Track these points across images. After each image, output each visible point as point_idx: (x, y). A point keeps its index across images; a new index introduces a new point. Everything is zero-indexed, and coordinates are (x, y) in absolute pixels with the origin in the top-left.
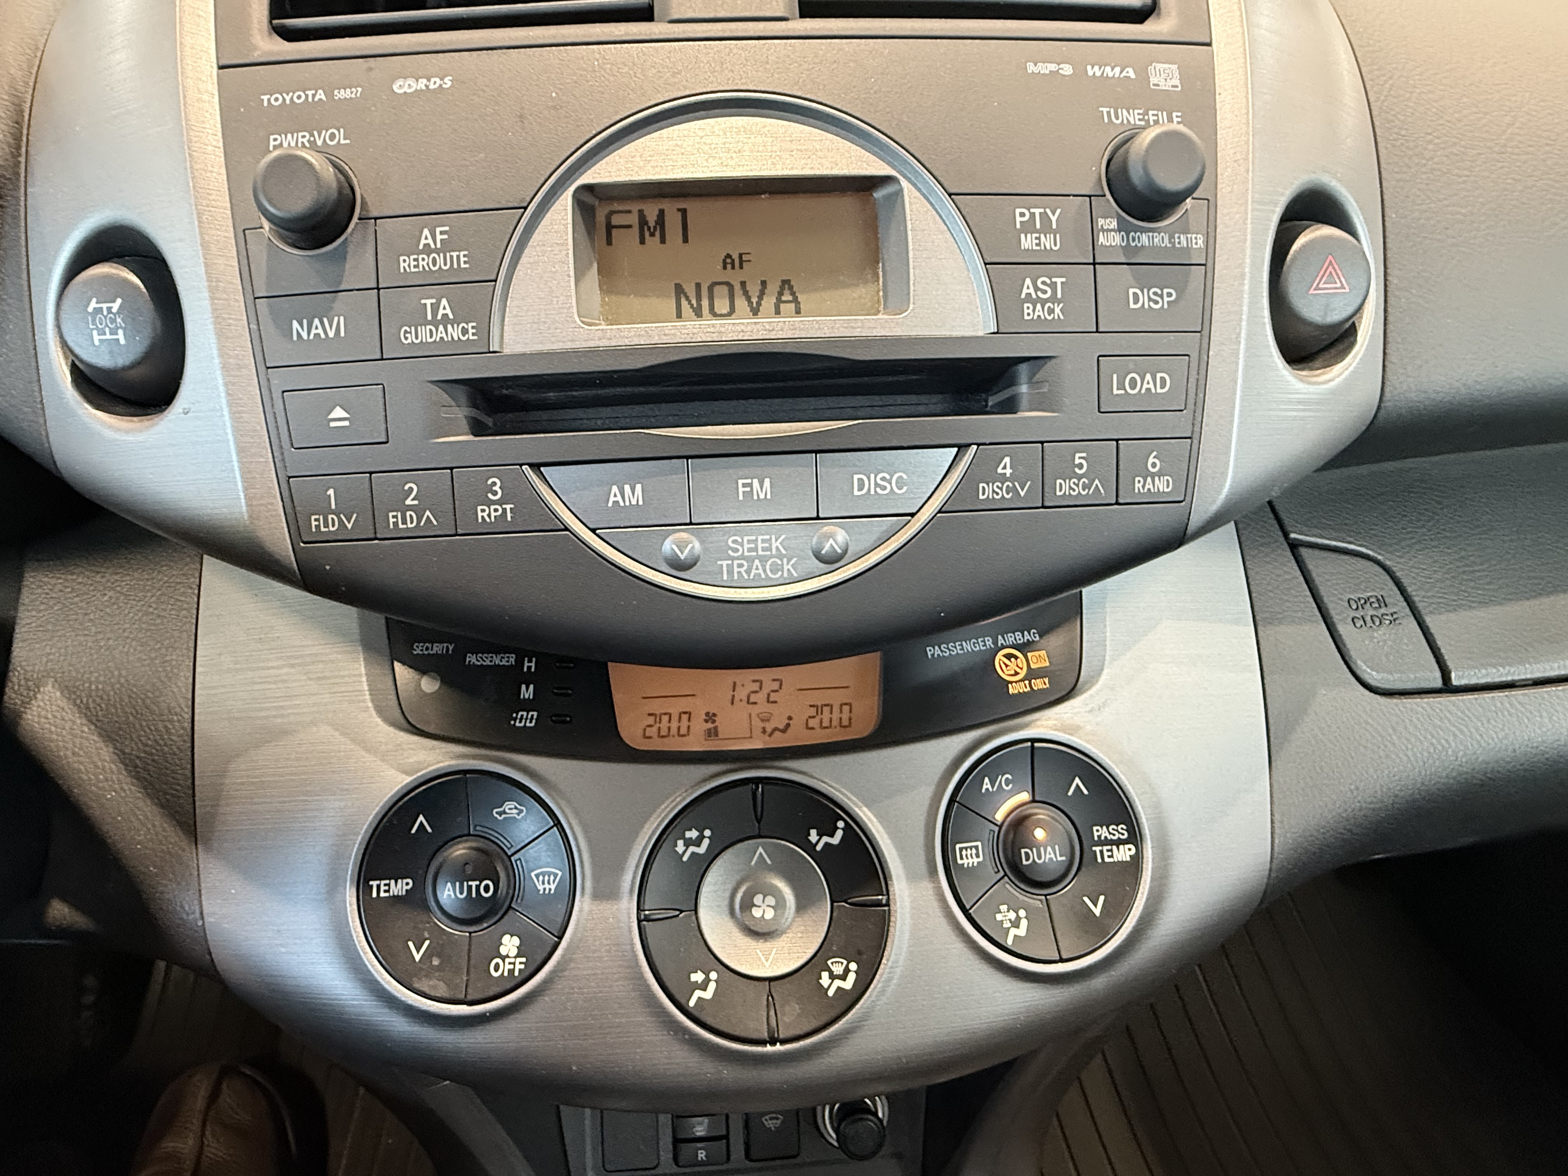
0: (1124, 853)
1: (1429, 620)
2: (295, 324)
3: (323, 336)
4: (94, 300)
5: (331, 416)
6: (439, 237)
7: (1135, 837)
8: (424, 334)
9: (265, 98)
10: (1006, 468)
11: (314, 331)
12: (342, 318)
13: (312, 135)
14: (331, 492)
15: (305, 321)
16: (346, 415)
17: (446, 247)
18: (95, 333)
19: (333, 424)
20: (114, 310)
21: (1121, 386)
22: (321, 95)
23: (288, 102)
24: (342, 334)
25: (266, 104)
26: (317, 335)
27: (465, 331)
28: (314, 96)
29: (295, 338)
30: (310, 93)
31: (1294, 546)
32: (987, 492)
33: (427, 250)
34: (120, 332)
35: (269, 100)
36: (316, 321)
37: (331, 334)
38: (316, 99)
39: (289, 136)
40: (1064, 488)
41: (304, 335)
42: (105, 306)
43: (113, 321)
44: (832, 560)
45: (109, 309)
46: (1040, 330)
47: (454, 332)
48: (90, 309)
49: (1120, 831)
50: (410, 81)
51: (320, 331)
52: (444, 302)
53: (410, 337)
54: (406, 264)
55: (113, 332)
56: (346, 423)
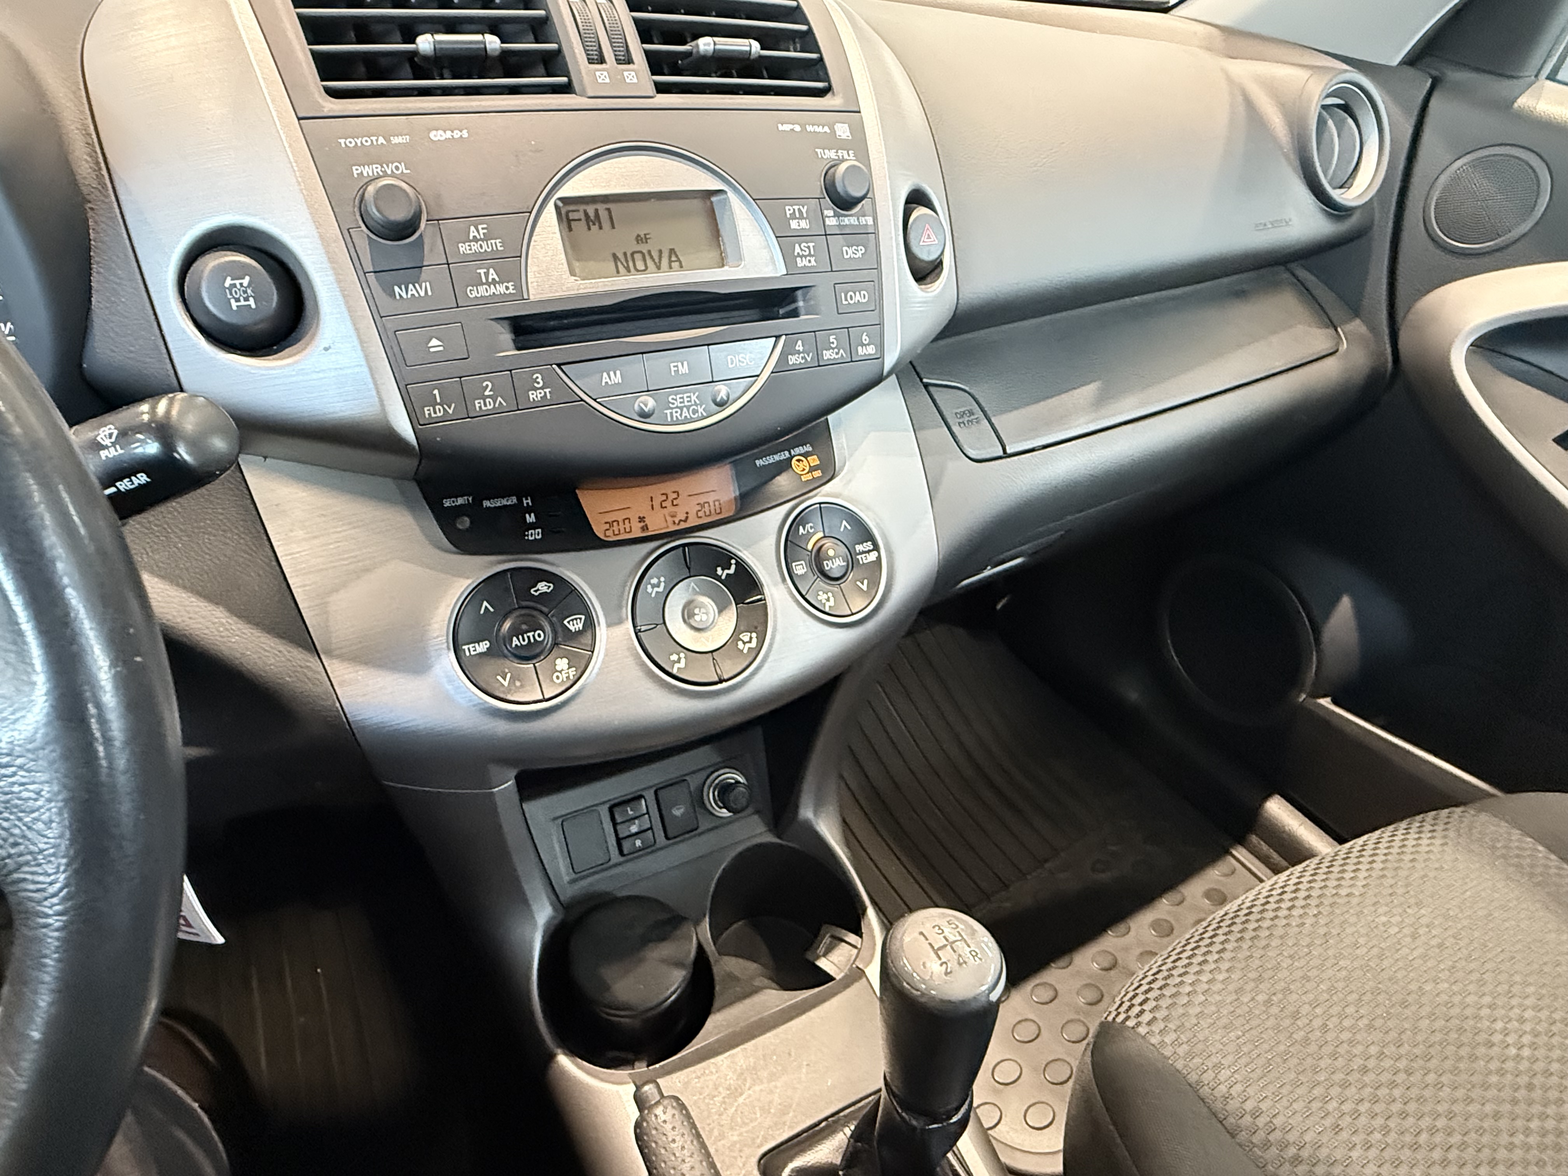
0: (873, 556)
1: (993, 420)
2: (396, 289)
3: (417, 295)
4: (229, 279)
5: (430, 345)
6: (481, 232)
7: (876, 548)
8: (483, 291)
9: (342, 141)
10: (799, 346)
11: (410, 293)
12: (428, 284)
13: (382, 167)
14: (436, 392)
15: (403, 287)
16: (440, 343)
17: (486, 238)
18: (233, 301)
19: (432, 350)
20: (245, 284)
21: (846, 300)
22: (381, 140)
23: (359, 144)
24: (430, 293)
25: (343, 145)
26: (413, 295)
27: (507, 288)
28: (377, 140)
29: (398, 297)
30: (374, 138)
31: (926, 386)
32: (793, 360)
33: (475, 239)
34: (251, 299)
35: (345, 143)
36: (411, 286)
37: (422, 294)
38: (379, 143)
39: (366, 167)
40: (828, 355)
41: (404, 295)
42: (237, 282)
43: (245, 292)
44: (722, 404)
45: (241, 284)
46: (806, 271)
47: (501, 289)
48: (227, 285)
49: (869, 545)
50: (440, 132)
51: (414, 292)
52: (491, 271)
53: (473, 293)
54: (463, 248)
55: (246, 299)
56: (441, 348)
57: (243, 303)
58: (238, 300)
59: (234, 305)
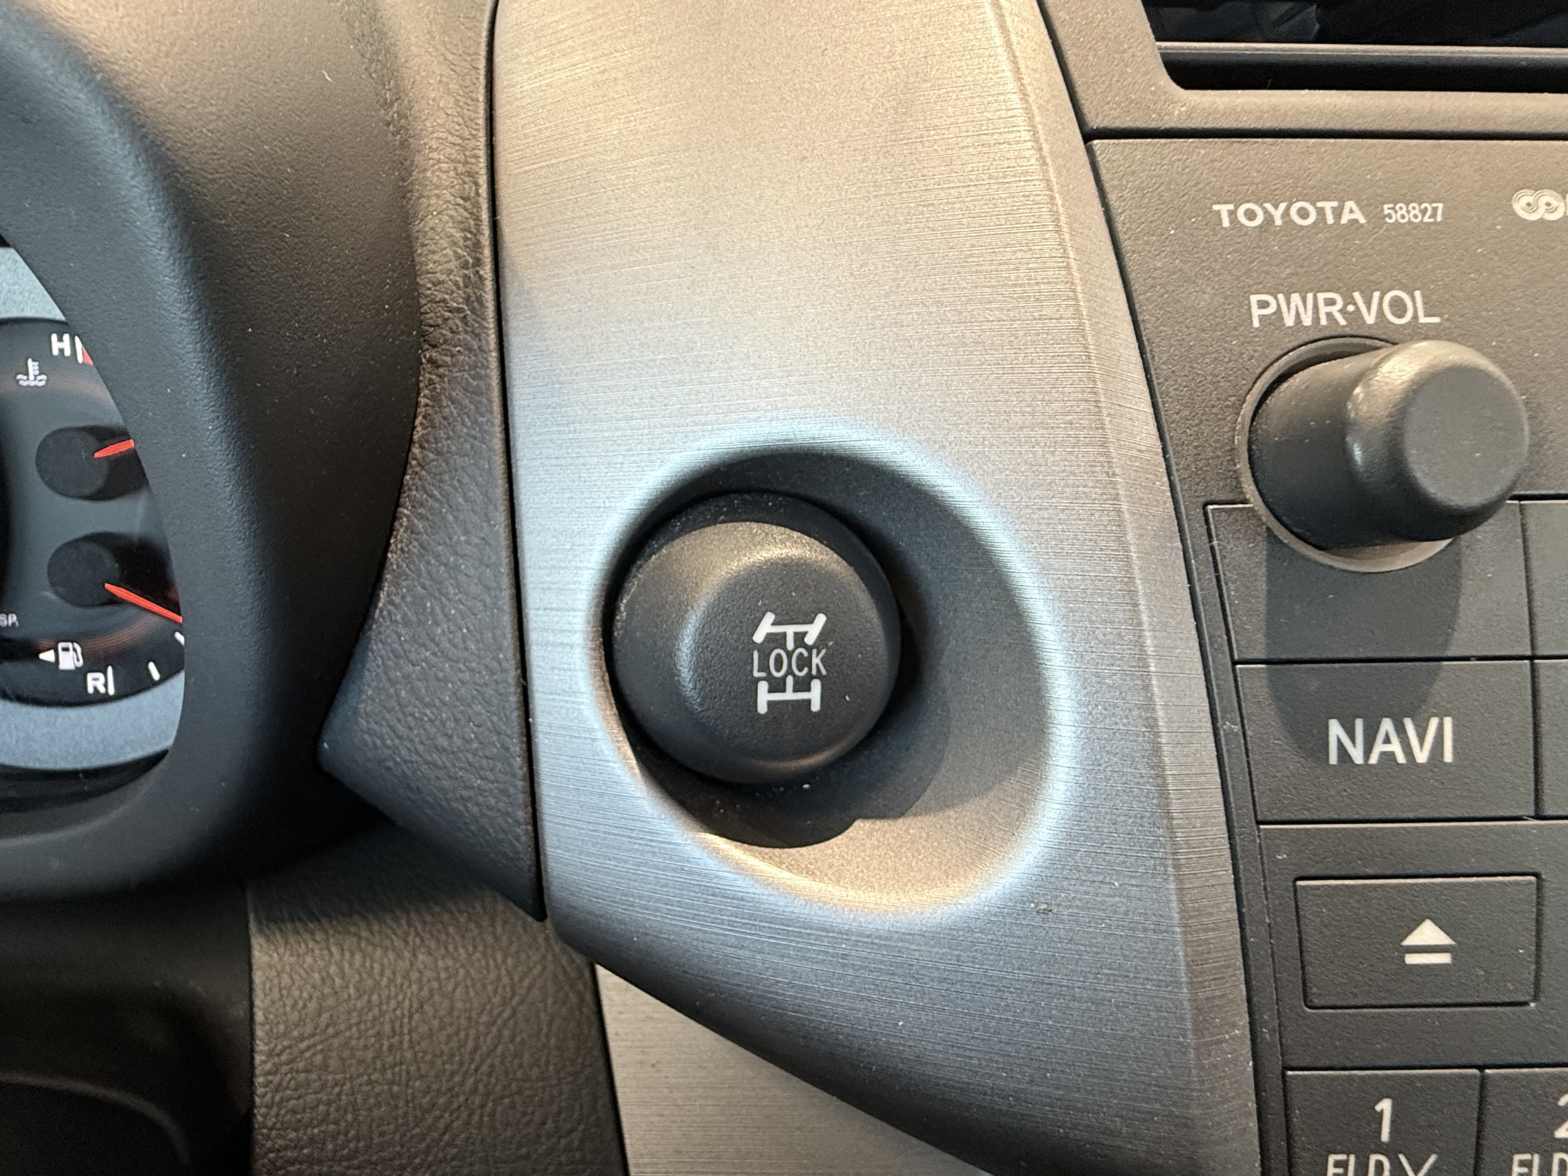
2: (1335, 729)
3: (1401, 759)
4: (770, 617)
5: (1410, 941)
9: (1224, 209)
11: (1379, 747)
12: (1448, 722)
13: (1349, 300)
14: (1385, 1106)
15: (1359, 724)
16: (1443, 939)
18: (763, 686)
19: (1412, 959)
20: (810, 640)
22: (1352, 212)
23: (1278, 222)
24: (1448, 757)
25: (1226, 223)
26: (1388, 757)
28: (1338, 213)
29: (1333, 759)
30: (1328, 206)
34: (816, 685)
35: (1232, 214)
36: (1387, 725)
37: (1422, 756)
38: (1344, 221)
39: (1296, 298)
41: (1357, 754)
42: (790, 630)
43: (805, 662)
45: (800, 638)
48: (759, 637)
51: (1395, 747)
55: (803, 685)
56: (1444, 959)
57: (790, 695)
58: (777, 686)
59: (764, 697)
